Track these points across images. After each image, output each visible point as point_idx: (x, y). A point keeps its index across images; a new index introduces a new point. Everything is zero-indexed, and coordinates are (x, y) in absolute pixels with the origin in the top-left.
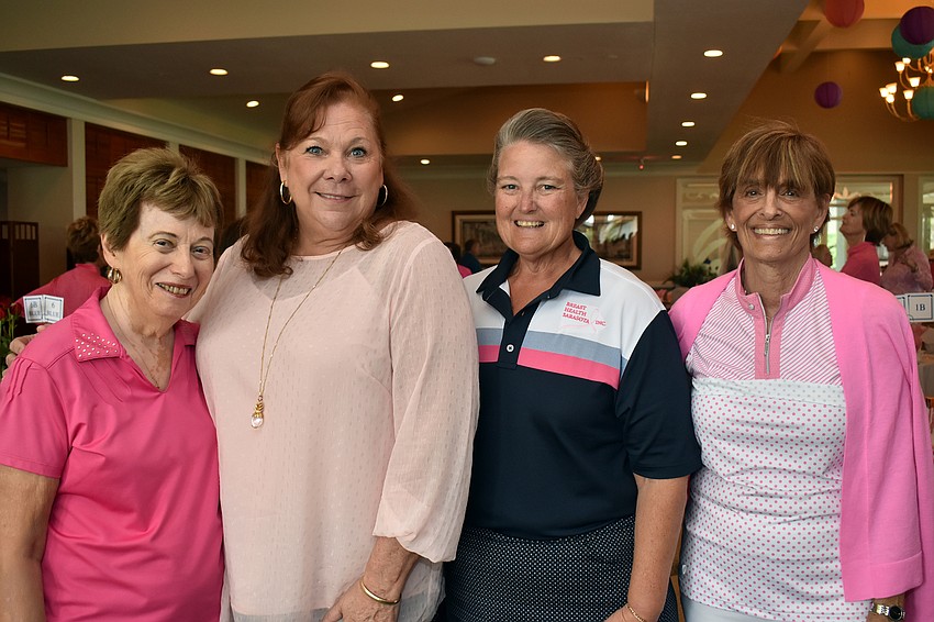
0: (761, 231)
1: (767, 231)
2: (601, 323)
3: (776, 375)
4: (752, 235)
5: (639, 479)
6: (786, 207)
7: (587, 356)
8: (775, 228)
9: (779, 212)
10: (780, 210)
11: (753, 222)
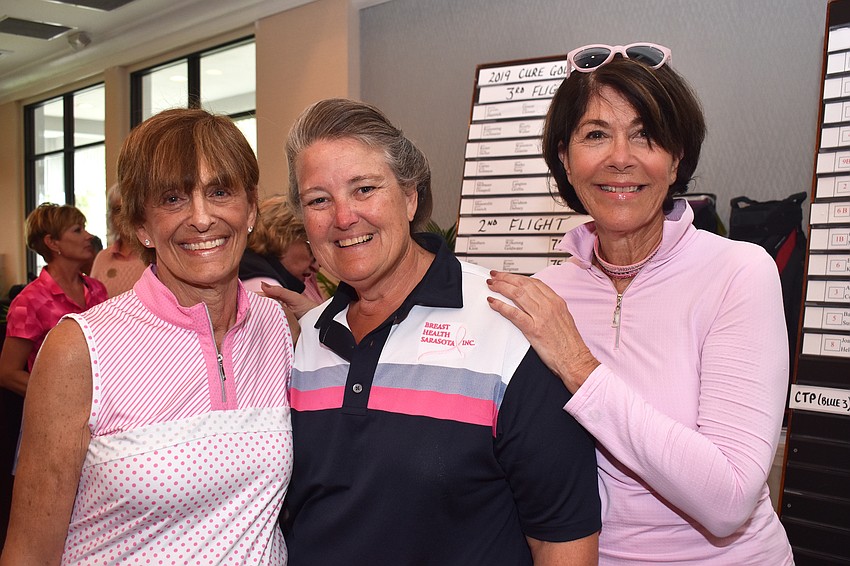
0: (193, 246)
1: (202, 245)
2: (469, 343)
3: (234, 407)
4: (181, 252)
5: (534, 542)
6: (221, 211)
7: (454, 389)
8: (211, 240)
9: (213, 220)
10: (213, 216)
11: (181, 235)
